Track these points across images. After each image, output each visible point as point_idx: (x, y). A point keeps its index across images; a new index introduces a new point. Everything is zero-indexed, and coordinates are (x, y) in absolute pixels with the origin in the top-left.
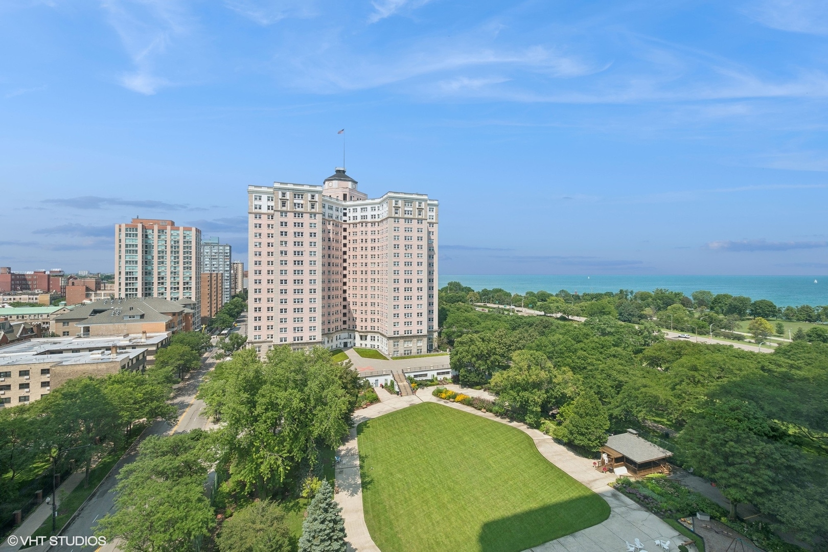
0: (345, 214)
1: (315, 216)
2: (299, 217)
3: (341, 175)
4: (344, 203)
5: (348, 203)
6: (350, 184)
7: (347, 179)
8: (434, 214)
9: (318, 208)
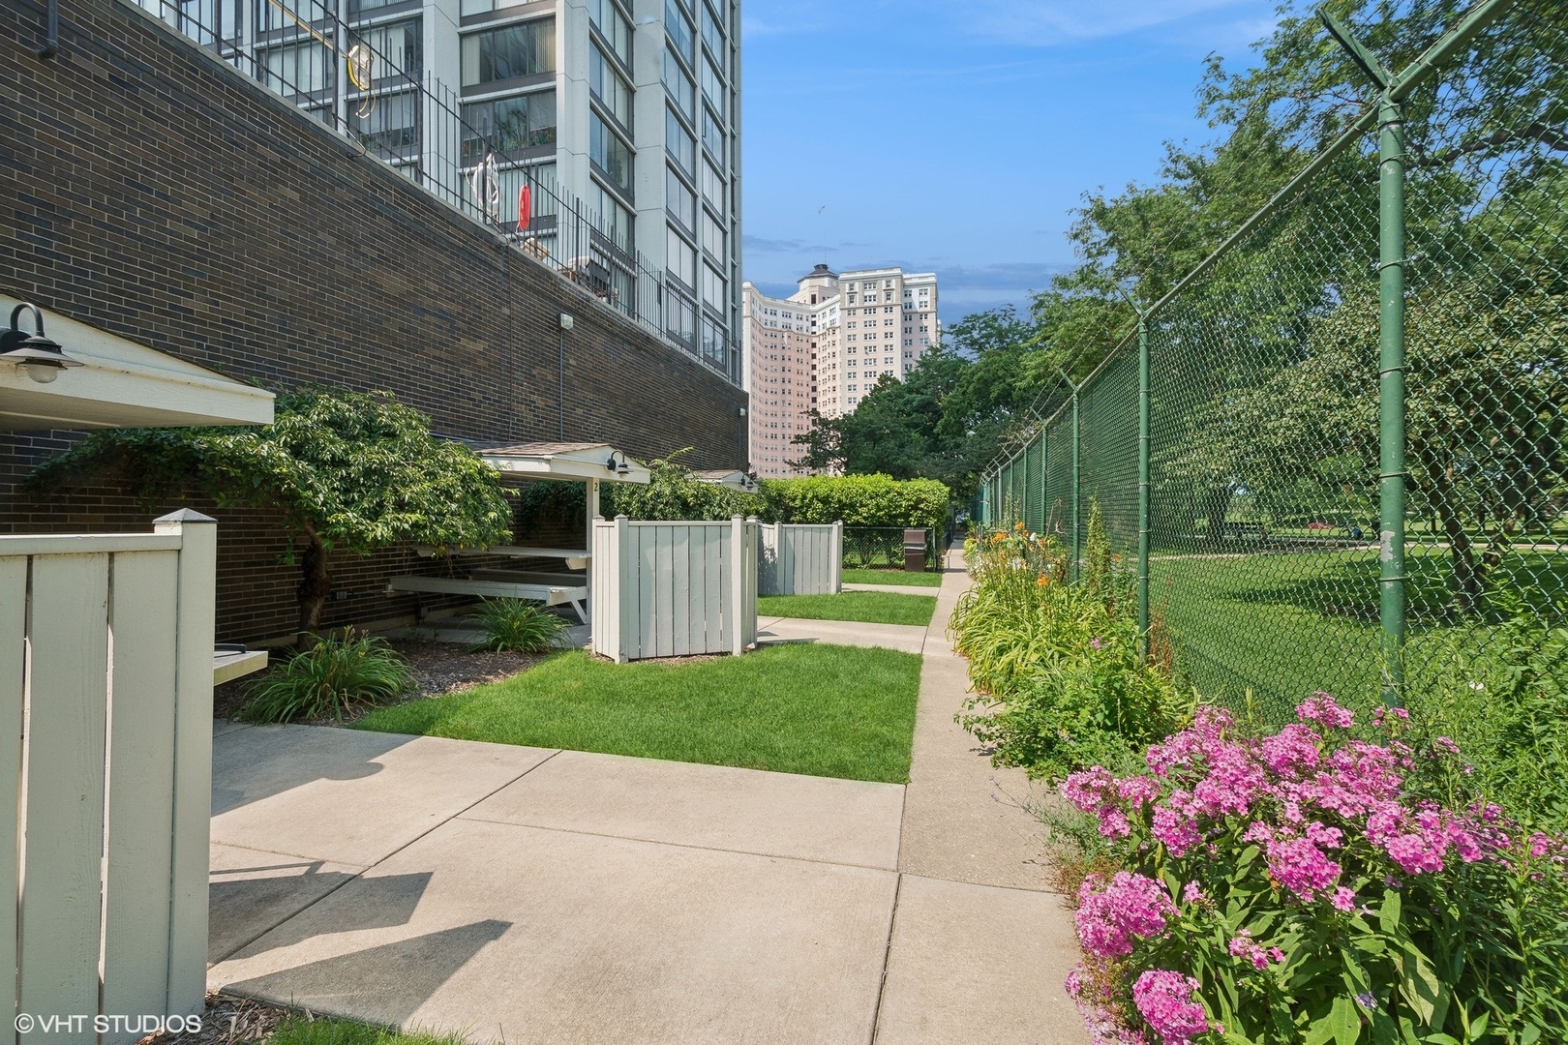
0: (814, 324)
3: (821, 270)
4: (811, 308)
5: (817, 306)
7: (825, 273)
8: (927, 298)
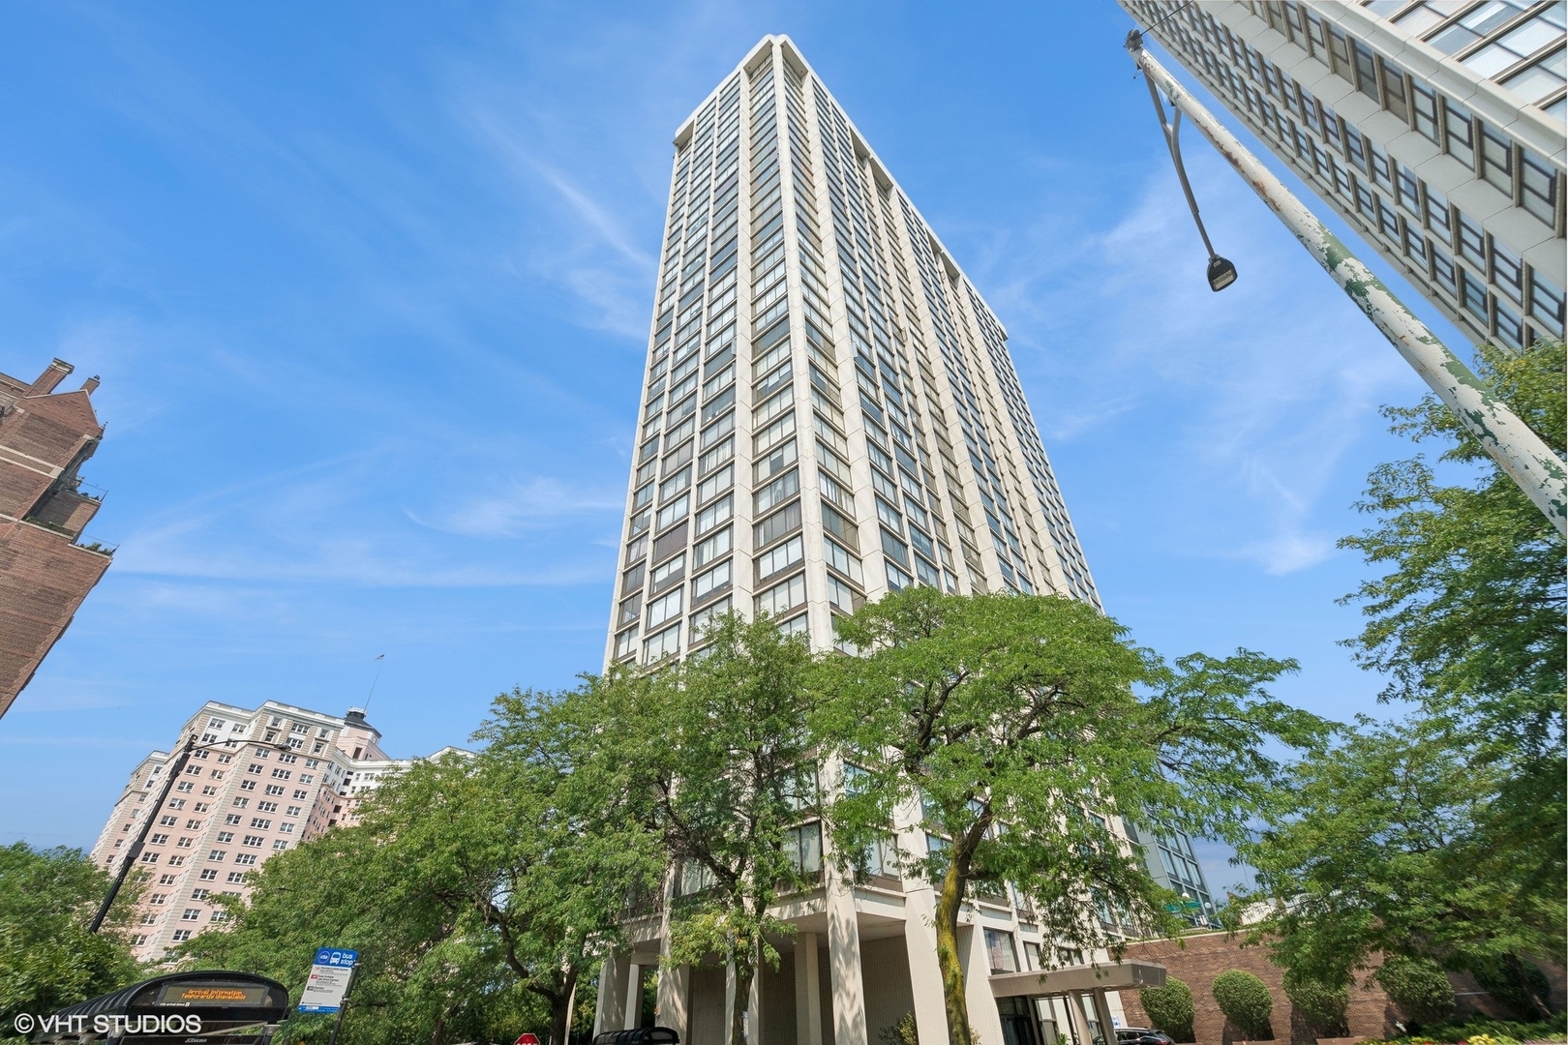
0: (347, 782)
1: (316, 764)
2: (287, 760)
3: (356, 719)
4: (352, 763)
5: (360, 763)
6: (369, 735)
7: (367, 728)
9: (324, 753)
